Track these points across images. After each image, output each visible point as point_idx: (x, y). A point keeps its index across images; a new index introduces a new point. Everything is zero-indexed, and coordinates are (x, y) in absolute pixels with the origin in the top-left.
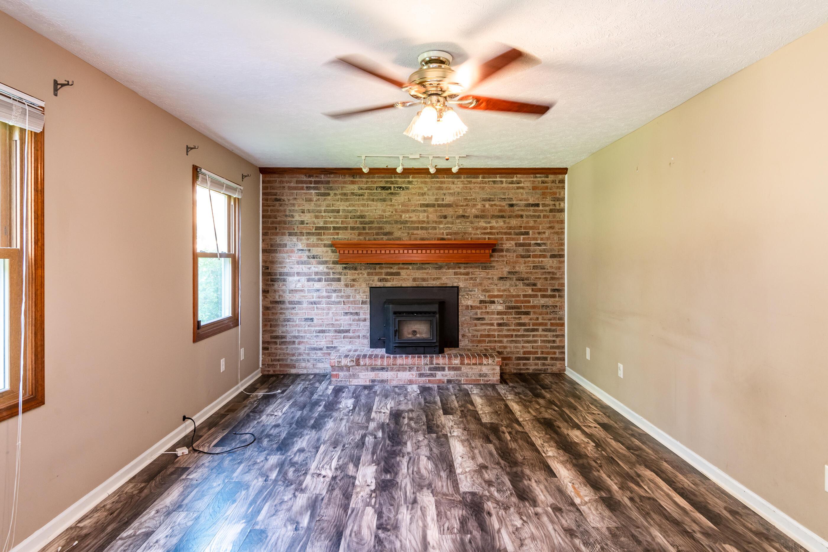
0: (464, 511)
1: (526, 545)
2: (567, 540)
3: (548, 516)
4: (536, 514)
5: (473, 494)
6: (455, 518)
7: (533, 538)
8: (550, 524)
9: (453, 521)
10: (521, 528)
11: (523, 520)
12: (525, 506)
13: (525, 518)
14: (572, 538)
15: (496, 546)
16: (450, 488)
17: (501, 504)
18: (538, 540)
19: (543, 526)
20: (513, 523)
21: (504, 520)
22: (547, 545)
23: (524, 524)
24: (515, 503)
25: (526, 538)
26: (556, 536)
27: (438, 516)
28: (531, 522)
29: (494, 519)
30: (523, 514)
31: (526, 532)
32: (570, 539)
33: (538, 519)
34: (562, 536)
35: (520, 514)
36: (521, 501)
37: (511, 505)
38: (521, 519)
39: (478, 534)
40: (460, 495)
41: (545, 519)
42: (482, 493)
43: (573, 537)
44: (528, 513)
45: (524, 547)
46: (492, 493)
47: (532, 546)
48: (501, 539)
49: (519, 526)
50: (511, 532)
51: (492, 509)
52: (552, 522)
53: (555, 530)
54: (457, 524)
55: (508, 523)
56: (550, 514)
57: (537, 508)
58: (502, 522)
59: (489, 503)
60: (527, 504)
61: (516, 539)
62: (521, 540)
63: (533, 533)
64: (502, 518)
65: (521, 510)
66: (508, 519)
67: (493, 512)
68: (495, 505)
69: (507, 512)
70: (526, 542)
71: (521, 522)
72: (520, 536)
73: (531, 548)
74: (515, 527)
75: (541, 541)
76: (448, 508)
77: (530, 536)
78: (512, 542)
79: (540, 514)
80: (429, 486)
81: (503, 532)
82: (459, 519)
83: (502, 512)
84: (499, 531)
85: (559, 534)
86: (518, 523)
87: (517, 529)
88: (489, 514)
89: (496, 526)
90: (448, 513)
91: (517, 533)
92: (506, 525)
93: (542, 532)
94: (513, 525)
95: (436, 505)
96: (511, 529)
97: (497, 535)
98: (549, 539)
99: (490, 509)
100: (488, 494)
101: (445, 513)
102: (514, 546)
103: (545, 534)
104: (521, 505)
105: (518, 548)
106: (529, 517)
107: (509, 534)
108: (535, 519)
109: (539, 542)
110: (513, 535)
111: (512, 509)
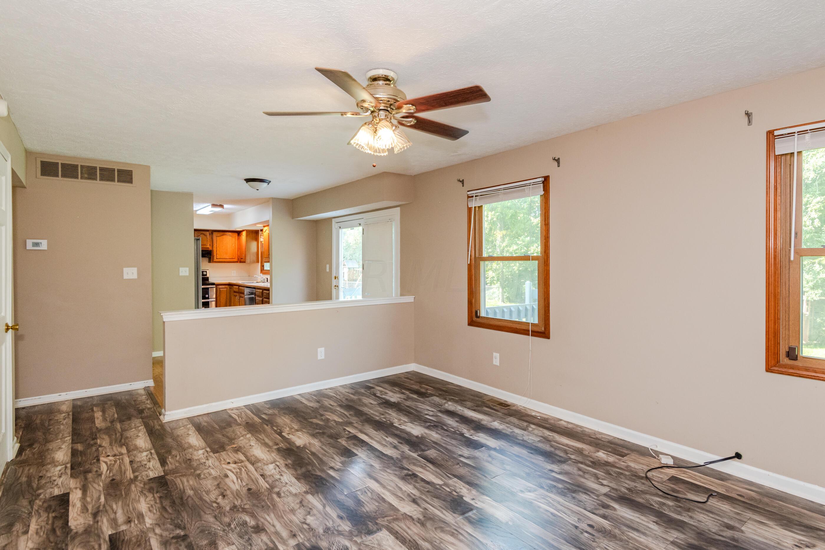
0: (365, 511)
1: (297, 504)
2: (262, 520)
3: (282, 538)
4: (294, 536)
5: (370, 532)
6: (368, 502)
7: (293, 511)
8: (278, 530)
9: (367, 499)
10: (306, 515)
11: (306, 524)
12: (309, 540)
13: (305, 526)
14: (257, 524)
15: (321, 494)
16: (399, 529)
17: (335, 532)
18: (288, 511)
19: (285, 525)
20: (315, 518)
21: (323, 517)
22: (279, 510)
23: (304, 520)
24: (321, 539)
25: (299, 508)
26: (272, 520)
27: (383, 498)
28: (298, 525)
29: (334, 515)
30: (308, 530)
31: (300, 513)
32: (260, 523)
33: (291, 531)
34: (266, 523)
35: (311, 529)
36: (316, 545)
37: (323, 535)
38: (308, 525)
39: (340, 497)
40: (383, 526)
41: (285, 534)
42: (362, 538)
43: (256, 526)
44: (304, 534)
45: (299, 501)
46: (351, 543)
47: (292, 505)
48: (319, 500)
49: (308, 517)
50: (313, 509)
51: (341, 524)
52: (277, 533)
53: (273, 526)
54: (362, 498)
55: (319, 515)
56: (279, 542)
57: (295, 544)
58: (325, 514)
59: (347, 529)
60: (308, 544)
61: (307, 505)
62: (303, 506)
63: (294, 514)
64: (327, 518)
65: (311, 534)
66: (321, 519)
67: (339, 521)
68: (340, 529)
69: (325, 527)
70: (298, 506)
71: (308, 521)
72: (305, 508)
73: (293, 503)
74: (311, 514)
75: (286, 511)
76: (381, 508)
77: (296, 512)
78: (309, 501)
79: (290, 537)
80: (423, 524)
81: (320, 507)
82: (363, 502)
83: (330, 524)
84: (324, 506)
85: (270, 523)
86: (310, 519)
87: (309, 513)
88: (341, 518)
89: (328, 509)
90: (377, 504)
91: (308, 510)
92: (320, 513)
93: (286, 519)
94: (314, 515)
95: (394, 506)
96: (315, 511)
97: (324, 502)
98: (279, 516)
99: (343, 522)
100: (355, 539)
101: (379, 503)
102: (307, 500)
103: (283, 518)
104: (313, 540)
105: (304, 499)
106: (301, 530)
107: (315, 507)
108: (295, 529)
109: (287, 509)
110: (310, 507)
111: (321, 531)
